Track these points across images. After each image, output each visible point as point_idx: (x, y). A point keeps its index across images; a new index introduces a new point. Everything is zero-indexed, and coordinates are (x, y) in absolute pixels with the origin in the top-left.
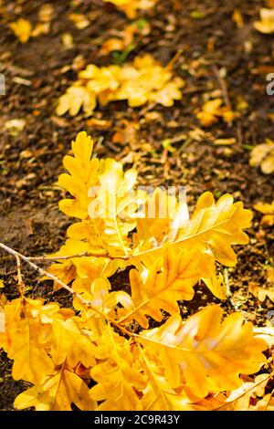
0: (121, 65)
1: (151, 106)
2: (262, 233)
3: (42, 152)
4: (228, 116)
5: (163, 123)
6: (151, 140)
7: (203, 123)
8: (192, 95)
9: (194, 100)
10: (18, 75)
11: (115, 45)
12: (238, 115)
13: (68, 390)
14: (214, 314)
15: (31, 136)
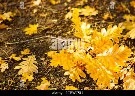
0: (81, 8)
1: (90, 16)
2: (124, 41)
3: (63, 26)
4: (111, 17)
5: (94, 19)
6: (91, 23)
7: (105, 19)
8: (101, 13)
9: (102, 15)
10: (54, 11)
11: (79, 4)
12: (114, 17)
13: (78, 72)
14: (117, 46)
15: (59, 23)
